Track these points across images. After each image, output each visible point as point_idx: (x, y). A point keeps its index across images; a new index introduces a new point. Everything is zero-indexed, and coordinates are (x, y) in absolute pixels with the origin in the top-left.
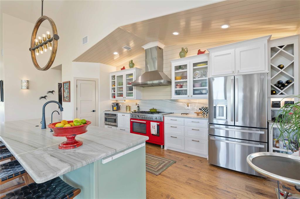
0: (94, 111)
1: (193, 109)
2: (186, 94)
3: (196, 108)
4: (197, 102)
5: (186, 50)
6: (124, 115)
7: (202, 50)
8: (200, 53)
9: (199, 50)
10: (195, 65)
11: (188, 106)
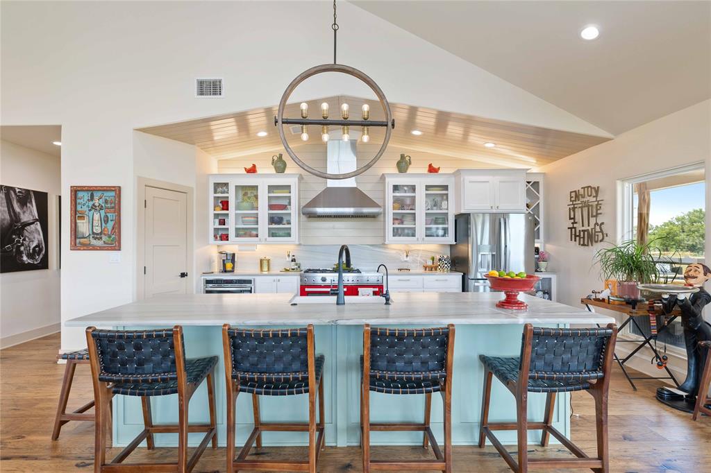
0: (183, 275)
1: (415, 261)
2: (413, 235)
3: (419, 259)
4: (421, 249)
5: (407, 158)
6: (279, 280)
7: (435, 166)
8: (432, 170)
9: (430, 166)
10: (428, 187)
11: (407, 256)
